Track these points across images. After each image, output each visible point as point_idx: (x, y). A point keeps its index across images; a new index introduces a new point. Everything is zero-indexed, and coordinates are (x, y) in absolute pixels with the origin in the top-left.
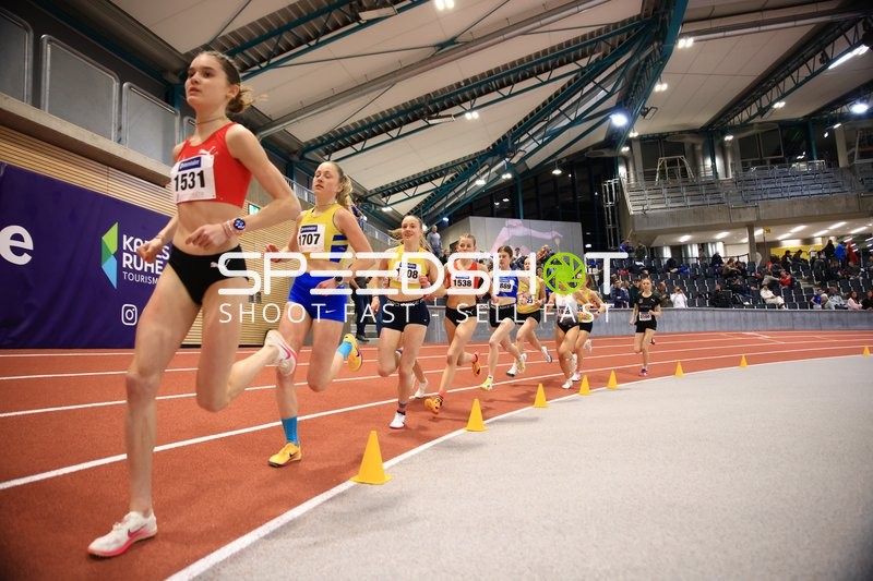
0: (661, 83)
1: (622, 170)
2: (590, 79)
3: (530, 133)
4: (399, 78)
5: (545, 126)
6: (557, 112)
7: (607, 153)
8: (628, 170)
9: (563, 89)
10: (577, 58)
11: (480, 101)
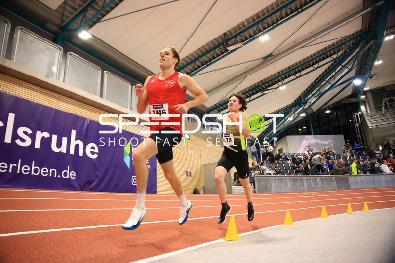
0: (378, 60)
1: (363, 108)
2: (339, 63)
3: (312, 93)
4: (248, 74)
5: (319, 89)
6: (325, 82)
7: (353, 100)
8: (366, 107)
9: (326, 70)
10: (331, 55)
11: (286, 81)
